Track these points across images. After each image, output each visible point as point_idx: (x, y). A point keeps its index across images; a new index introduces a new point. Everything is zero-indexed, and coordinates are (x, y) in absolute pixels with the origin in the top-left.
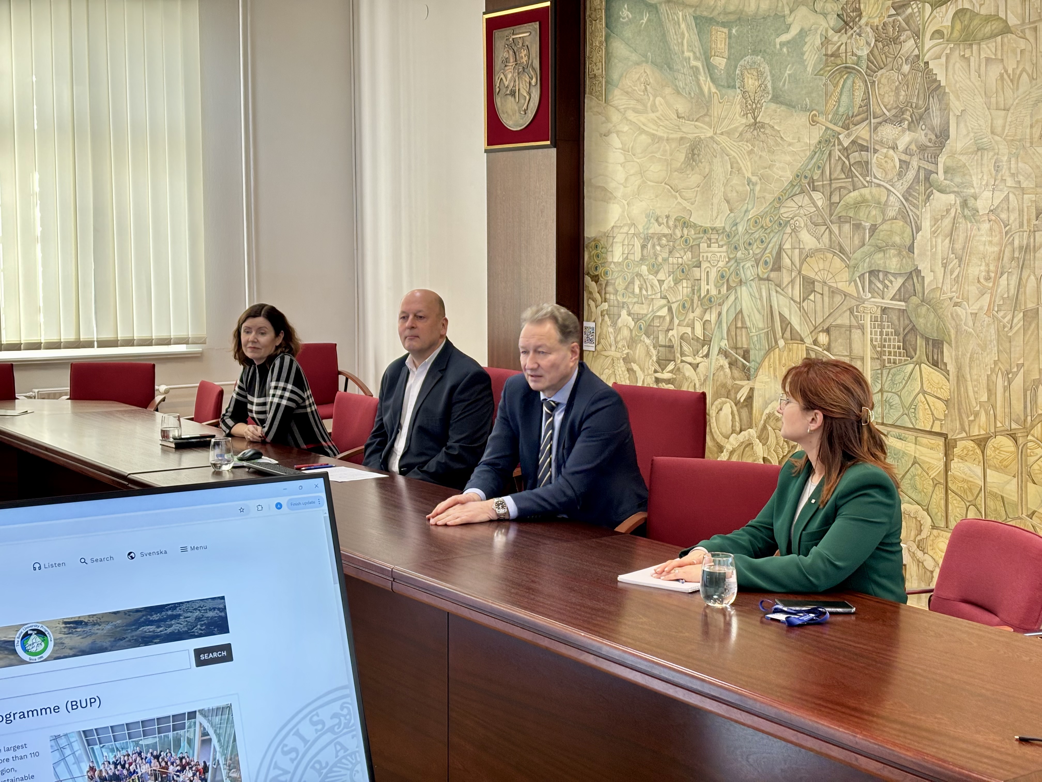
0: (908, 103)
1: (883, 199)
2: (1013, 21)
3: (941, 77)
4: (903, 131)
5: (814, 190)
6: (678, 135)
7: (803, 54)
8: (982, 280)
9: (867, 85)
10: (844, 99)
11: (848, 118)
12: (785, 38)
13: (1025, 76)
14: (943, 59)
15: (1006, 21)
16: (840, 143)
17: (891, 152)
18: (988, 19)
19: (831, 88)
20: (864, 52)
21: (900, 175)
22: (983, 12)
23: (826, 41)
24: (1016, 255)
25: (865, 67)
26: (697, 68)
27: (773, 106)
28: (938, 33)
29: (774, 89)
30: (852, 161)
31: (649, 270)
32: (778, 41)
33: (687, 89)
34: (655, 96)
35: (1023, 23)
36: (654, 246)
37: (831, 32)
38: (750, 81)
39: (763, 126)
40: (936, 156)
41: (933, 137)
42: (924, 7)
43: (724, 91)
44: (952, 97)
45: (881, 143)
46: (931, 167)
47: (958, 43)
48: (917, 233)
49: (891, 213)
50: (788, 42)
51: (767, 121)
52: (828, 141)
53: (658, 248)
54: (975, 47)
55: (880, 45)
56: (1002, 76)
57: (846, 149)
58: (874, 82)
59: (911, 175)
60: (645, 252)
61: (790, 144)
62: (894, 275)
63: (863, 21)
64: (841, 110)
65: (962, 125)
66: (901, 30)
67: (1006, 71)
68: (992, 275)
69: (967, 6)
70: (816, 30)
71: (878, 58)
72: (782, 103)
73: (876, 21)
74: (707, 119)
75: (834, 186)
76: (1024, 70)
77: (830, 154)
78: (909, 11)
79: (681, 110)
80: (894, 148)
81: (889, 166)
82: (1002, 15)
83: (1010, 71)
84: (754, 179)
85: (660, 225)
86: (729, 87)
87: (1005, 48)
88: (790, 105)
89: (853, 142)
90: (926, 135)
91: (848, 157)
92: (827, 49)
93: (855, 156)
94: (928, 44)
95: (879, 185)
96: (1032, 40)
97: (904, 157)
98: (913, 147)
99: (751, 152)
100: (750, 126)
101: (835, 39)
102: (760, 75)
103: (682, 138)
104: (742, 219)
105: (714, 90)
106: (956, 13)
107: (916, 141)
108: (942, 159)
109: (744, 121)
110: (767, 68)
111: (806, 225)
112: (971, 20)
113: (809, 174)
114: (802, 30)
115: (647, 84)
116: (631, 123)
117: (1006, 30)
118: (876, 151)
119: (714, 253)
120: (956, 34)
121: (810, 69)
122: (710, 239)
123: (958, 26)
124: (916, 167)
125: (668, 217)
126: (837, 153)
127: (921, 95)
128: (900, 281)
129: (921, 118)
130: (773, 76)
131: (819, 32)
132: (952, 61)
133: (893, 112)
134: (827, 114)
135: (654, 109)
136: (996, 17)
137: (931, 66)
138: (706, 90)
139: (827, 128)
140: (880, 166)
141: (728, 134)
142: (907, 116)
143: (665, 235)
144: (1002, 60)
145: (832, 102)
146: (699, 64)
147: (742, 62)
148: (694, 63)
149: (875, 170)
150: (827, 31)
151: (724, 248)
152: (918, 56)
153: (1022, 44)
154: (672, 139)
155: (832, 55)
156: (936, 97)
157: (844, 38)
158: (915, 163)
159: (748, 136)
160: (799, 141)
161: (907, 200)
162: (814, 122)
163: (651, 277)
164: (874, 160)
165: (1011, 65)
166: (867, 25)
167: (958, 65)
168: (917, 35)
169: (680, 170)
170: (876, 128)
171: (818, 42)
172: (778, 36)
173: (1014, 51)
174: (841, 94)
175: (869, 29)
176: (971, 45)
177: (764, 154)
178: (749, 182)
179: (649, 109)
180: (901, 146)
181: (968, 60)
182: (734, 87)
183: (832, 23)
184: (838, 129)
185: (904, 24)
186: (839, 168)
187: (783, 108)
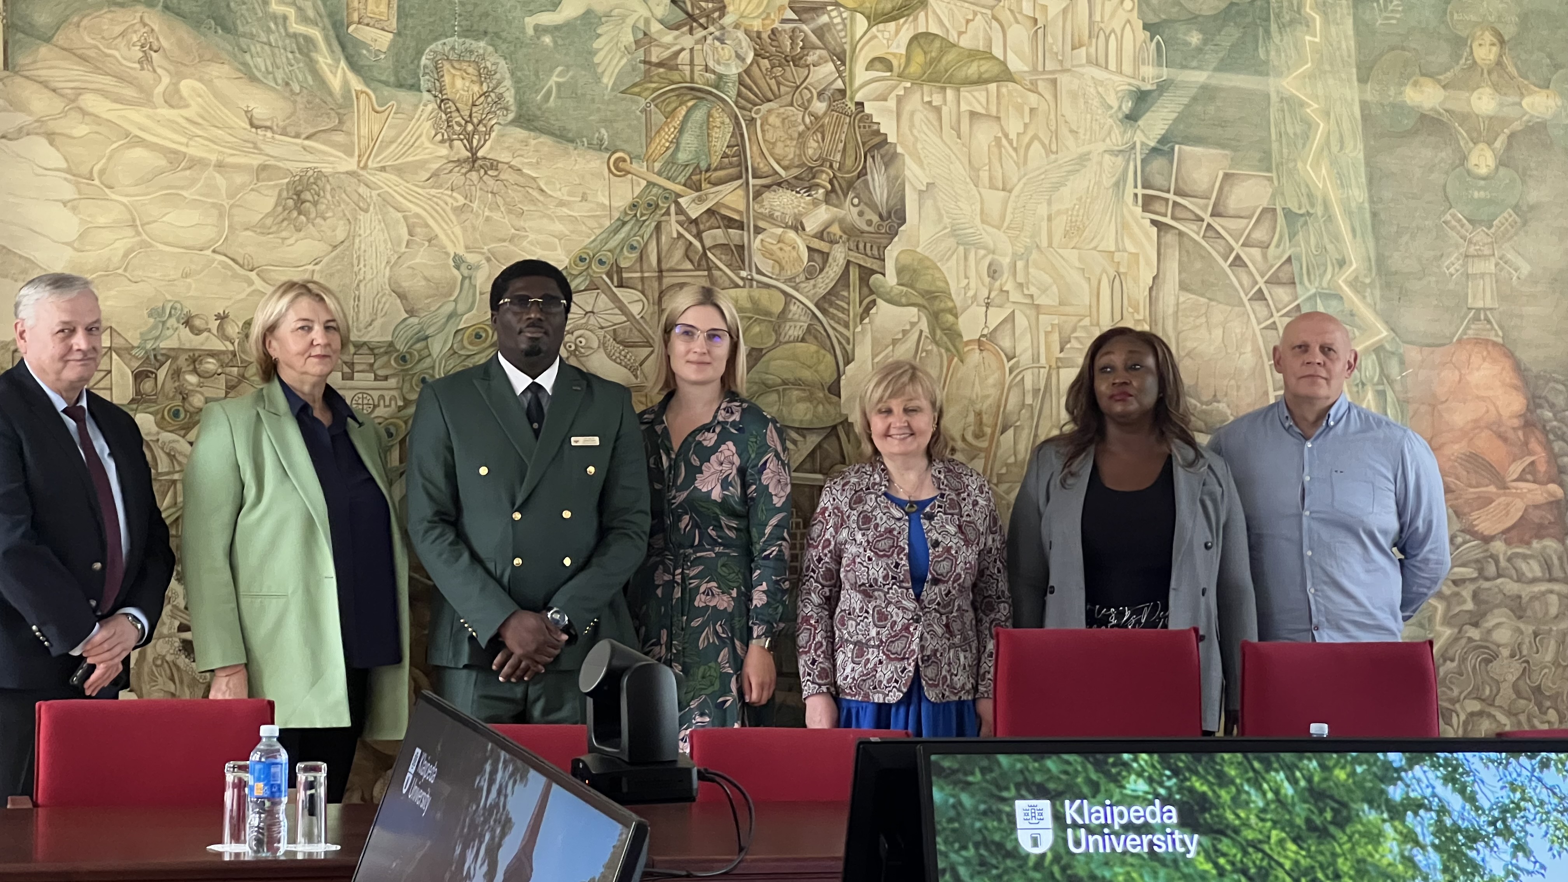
0: (823, 160)
1: (777, 308)
2: (1015, 64)
3: (888, 127)
4: (816, 203)
5: (620, 285)
6: (256, 161)
7: (594, 53)
8: (969, 438)
9: (738, 124)
10: (689, 140)
11: (697, 170)
12: (547, 18)
13: (1036, 145)
14: (892, 103)
15: (1004, 63)
16: (680, 211)
17: (792, 234)
18: (973, 55)
19: (658, 118)
20: (734, 70)
21: (811, 274)
22: (965, 42)
23: (644, 39)
24: (1029, 400)
25: (733, 93)
26: (308, 39)
27: (520, 133)
28: (881, 62)
29: (520, 104)
30: (708, 243)
31: (161, 424)
32: (530, 22)
33: (280, 75)
34: (178, 76)
35: (1034, 70)
36: (177, 374)
37: (655, 27)
38: (459, 83)
39: (494, 165)
40: (882, 248)
41: (875, 219)
42: (853, 20)
43: (387, 91)
44: (908, 160)
45: (770, 218)
46: (869, 263)
47: (919, 81)
48: (847, 362)
49: (794, 331)
50: (557, 28)
51: (504, 157)
52: (653, 207)
53: (192, 379)
54: (950, 93)
55: (765, 63)
56: (998, 140)
57: (695, 222)
58: (753, 120)
59: (833, 271)
60: (147, 386)
61: (562, 204)
62: (800, 431)
63: (728, 20)
64: (682, 157)
65: (929, 203)
66: (808, 47)
67: (1006, 136)
68: (988, 430)
69: (934, 29)
70: (623, 18)
71: (762, 83)
72: (542, 131)
73: (757, 25)
74: (339, 138)
75: (667, 281)
76: (1035, 137)
77: (658, 227)
78: (825, 19)
79: (260, 112)
80: (798, 227)
81: (787, 255)
82: (997, 52)
83: (1013, 136)
84: (471, 258)
85: (197, 331)
86: (400, 85)
87: (1004, 101)
88: (562, 136)
89: (710, 212)
90: (861, 214)
91: (699, 236)
92: (647, 52)
93: (715, 235)
94: (861, 75)
95: (768, 286)
96: (1049, 96)
97: (817, 244)
98: (835, 229)
99: (459, 210)
100: (459, 162)
101: (669, 37)
102: (483, 75)
103: (263, 168)
104: (441, 329)
105: (356, 84)
106: (915, 38)
107: (841, 221)
108: (892, 253)
109: (444, 151)
110: (503, 66)
111: (603, 345)
112: (942, 52)
113: (609, 257)
114: (588, 13)
115: (148, 49)
116: (96, 119)
117: (1005, 75)
118: (758, 230)
119: (364, 391)
120: (914, 68)
121: (608, 80)
122: (351, 365)
123: (919, 58)
124: (842, 262)
125: (222, 318)
126: (673, 227)
127: (851, 152)
128: (813, 440)
129: (850, 185)
130: (517, 81)
131: (630, 21)
132: (908, 108)
133: (795, 172)
134: (649, 160)
135: (173, 99)
136: (988, 55)
137: (868, 110)
138: (335, 83)
139: (650, 184)
140: (768, 254)
141: (399, 170)
142: (823, 179)
143: (212, 354)
144: (998, 118)
145: (663, 141)
146: (315, 33)
147: (437, 46)
148: (296, 27)
149: (757, 259)
150: (647, 22)
151: (393, 382)
152: (843, 92)
153: (1033, 98)
154: (237, 167)
155: (660, 64)
156: (878, 158)
157: (688, 41)
158: (839, 255)
159: (456, 178)
160: (584, 198)
161: (824, 311)
162: (619, 169)
163: (166, 436)
164: (756, 243)
165: (1014, 127)
166: (737, 26)
167: (918, 117)
168: (840, 57)
169: (261, 229)
170: (758, 194)
171: (628, 38)
172: (532, 13)
173: (1019, 109)
174: (681, 131)
175: (741, 34)
176: (944, 89)
177: (496, 216)
178: (458, 262)
179: (158, 99)
180: (812, 225)
181: (938, 110)
182: (415, 87)
183: (660, 12)
184: (678, 188)
185: (813, 38)
186: (679, 253)
187: (544, 139)
